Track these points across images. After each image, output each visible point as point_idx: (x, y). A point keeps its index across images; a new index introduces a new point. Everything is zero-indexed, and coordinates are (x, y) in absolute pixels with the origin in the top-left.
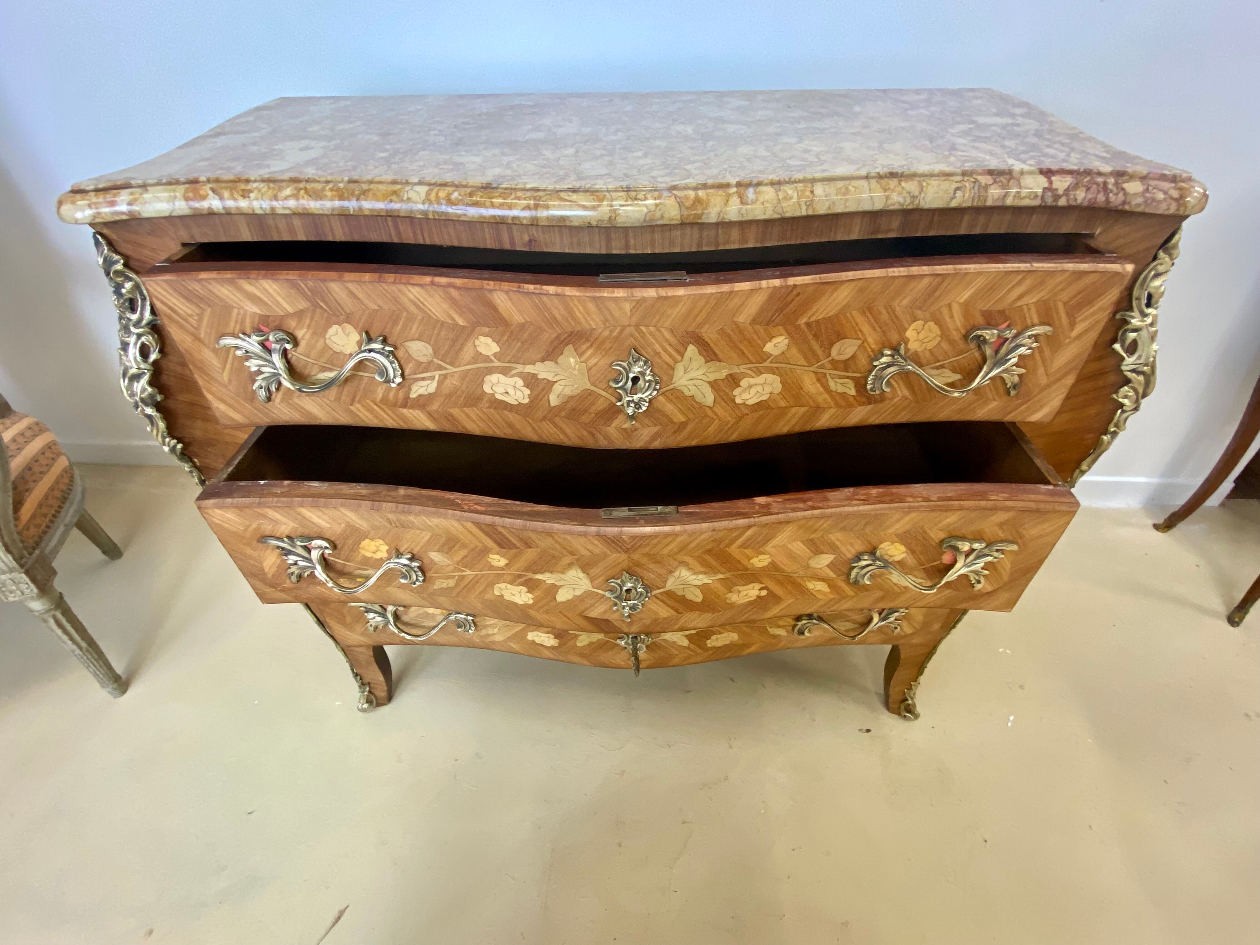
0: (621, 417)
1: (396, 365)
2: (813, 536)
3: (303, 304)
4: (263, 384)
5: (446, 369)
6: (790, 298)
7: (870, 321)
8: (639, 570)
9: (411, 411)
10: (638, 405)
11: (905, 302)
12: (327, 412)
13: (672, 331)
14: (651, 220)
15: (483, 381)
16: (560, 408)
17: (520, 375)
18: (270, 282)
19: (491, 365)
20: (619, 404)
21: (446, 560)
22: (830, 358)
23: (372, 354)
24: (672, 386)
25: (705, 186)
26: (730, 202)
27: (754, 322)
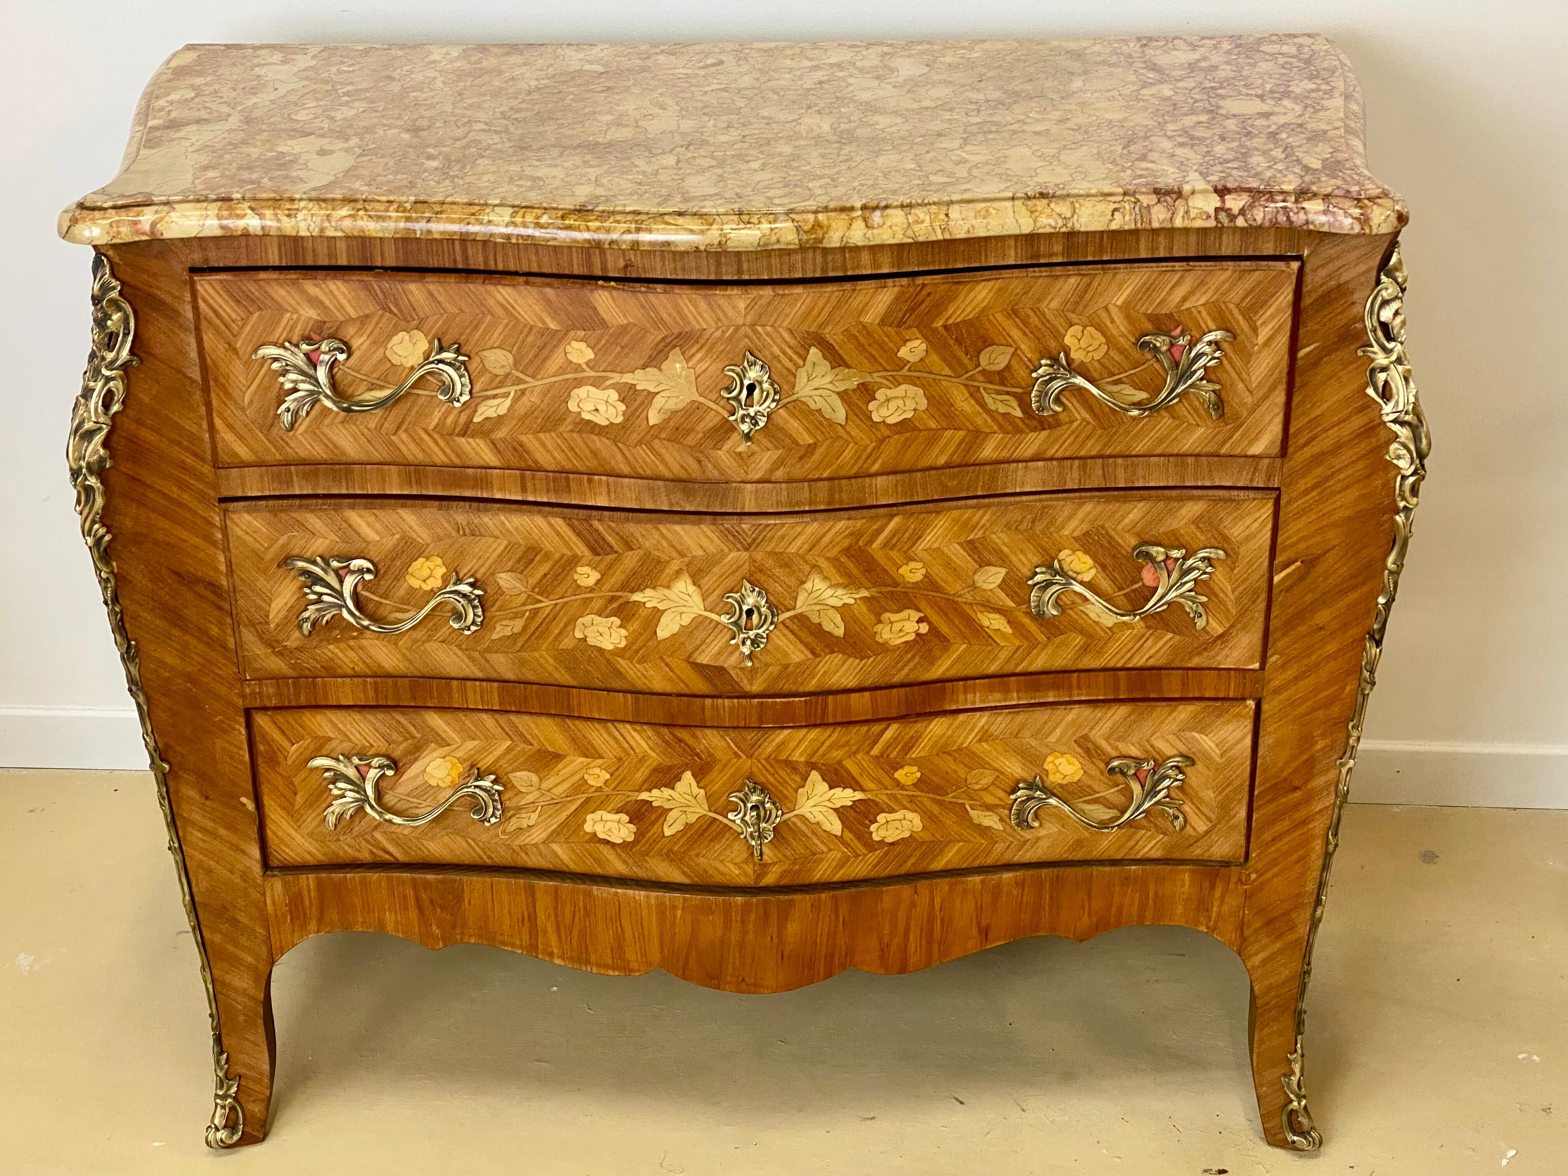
0: (735, 437)
1: (466, 380)
2: (971, 537)
3: (371, 308)
4: (292, 407)
5: (526, 382)
6: (920, 298)
7: (1017, 326)
8: (763, 578)
9: (470, 440)
10: (754, 421)
11: (1054, 305)
12: (360, 446)
13: (791, 331)
14: (766, 244)
15: (569, 396)
16: (660, 427)
17: (614, 386)
18: (339, 283)
19: (582, 375)
20: (732, 418)
21: (518, 585)
22: (980, 368)
23: (441, 366)
24: (795, 397)
25: (826, 209)
26: (854, 226)
27: (883, 322)
